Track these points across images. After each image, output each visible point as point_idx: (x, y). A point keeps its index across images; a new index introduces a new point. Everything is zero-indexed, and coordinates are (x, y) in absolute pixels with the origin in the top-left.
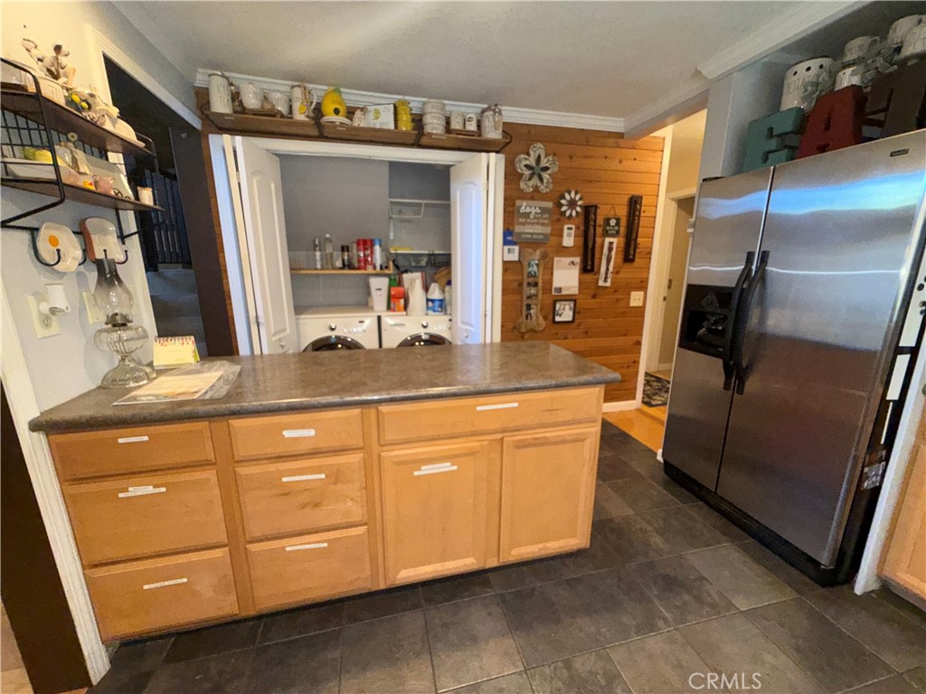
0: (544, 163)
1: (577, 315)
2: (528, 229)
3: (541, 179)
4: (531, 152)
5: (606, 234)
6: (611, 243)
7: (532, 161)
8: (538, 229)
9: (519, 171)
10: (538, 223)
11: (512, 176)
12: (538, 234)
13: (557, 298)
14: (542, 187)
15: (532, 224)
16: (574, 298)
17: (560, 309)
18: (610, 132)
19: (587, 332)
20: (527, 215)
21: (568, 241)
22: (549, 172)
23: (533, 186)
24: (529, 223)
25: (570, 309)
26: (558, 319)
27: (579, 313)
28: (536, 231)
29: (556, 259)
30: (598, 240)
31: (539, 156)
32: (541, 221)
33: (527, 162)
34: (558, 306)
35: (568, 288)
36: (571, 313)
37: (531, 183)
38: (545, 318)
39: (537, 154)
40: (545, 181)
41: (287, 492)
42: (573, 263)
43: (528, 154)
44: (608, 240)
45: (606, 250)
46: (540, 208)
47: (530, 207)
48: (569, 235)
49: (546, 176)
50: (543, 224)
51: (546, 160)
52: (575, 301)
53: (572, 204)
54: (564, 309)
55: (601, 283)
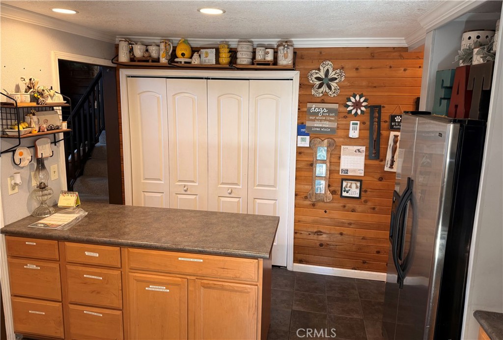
0: (332, 74)
1: (362, 193)
2: (317, 124)
3: (330, 87)
4: (321, 68)
5: (392, 128)
6: (396, 136)
7: (322, 74)
8: (327, 124)
9: (311, 82)
10: (325, 120)
11: (304, 86)
12: (325, 128)
13: (343, 177)
14: (330, 93)
15: (321, 120)
16: (361, 179)
17: (346, 187)
18: (394, 48)
19: (374, 209)
20: (316, 114)
21: (354, 133)
22: (337, 81)
23: (322, 92)
24: (318, 120)
25: (357, 187)
26: (344, 194)
27: (366, 191)
28: (324, 126)
29: (342, 147)
30: (384, 133)
31: (328, 70)
32: (328, 118)
33: (318, 75)
34: (345, 184)
35: (354, 171)
36: (358, 191)
37: (321, 90)
38: (333, 192)
39: (326, 69)
40: (333, 88)
41: (86, 282)
42: (359, 151)
43: (319, 70)
44: (393, 134)
45: (391, 142)
46: (327, 109)
47: (319, 108)
48: (354, 129)
49: (334, 85)
50: (330, 121)
51: (334, 72)
52: (361, 181)
53: (357, 105)
54: (350, 187)
55: (387, 169)
